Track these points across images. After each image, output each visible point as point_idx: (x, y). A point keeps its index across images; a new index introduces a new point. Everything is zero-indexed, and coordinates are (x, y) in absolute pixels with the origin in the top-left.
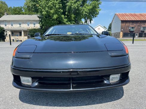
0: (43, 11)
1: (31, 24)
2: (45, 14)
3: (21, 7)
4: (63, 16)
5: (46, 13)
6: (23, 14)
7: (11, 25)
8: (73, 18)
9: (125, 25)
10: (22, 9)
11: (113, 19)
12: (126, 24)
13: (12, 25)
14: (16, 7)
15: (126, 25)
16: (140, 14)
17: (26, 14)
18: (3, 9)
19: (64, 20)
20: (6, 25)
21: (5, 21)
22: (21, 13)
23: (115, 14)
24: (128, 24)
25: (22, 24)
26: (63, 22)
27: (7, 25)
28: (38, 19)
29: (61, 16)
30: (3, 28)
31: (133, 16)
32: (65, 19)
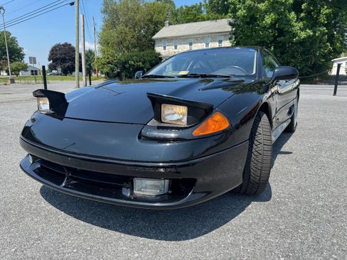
0: (240, 8)
1: (214, 41)
2: (244, 16)
3: (201, 3)
4: (293, 15)
5: (245, 11)
6: (203, 20)
7: (173, 47)
8: (322, 19)
10: (203, 9)
13: (176, 47)
14: (190, 5)
17: (208, 19)
18: (163, 14)
19: (293, 26)
20: (165, 48)
21: (165, 38)
22: (199, 18)
25: (195, 43)
26: (291, 32)
27: (167, 48)
28: (229, 28)
29: (286, 16)
30: (159, 54)
32: (295, 24)
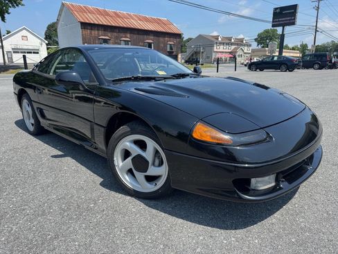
9: (91, 33)
11: (60, 15)
12: (93, 32)
15: (93, 35)
16: (115, 13)
23: (63, 4)
24: (96, 32)
31: (102, 15)
